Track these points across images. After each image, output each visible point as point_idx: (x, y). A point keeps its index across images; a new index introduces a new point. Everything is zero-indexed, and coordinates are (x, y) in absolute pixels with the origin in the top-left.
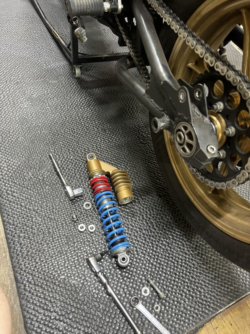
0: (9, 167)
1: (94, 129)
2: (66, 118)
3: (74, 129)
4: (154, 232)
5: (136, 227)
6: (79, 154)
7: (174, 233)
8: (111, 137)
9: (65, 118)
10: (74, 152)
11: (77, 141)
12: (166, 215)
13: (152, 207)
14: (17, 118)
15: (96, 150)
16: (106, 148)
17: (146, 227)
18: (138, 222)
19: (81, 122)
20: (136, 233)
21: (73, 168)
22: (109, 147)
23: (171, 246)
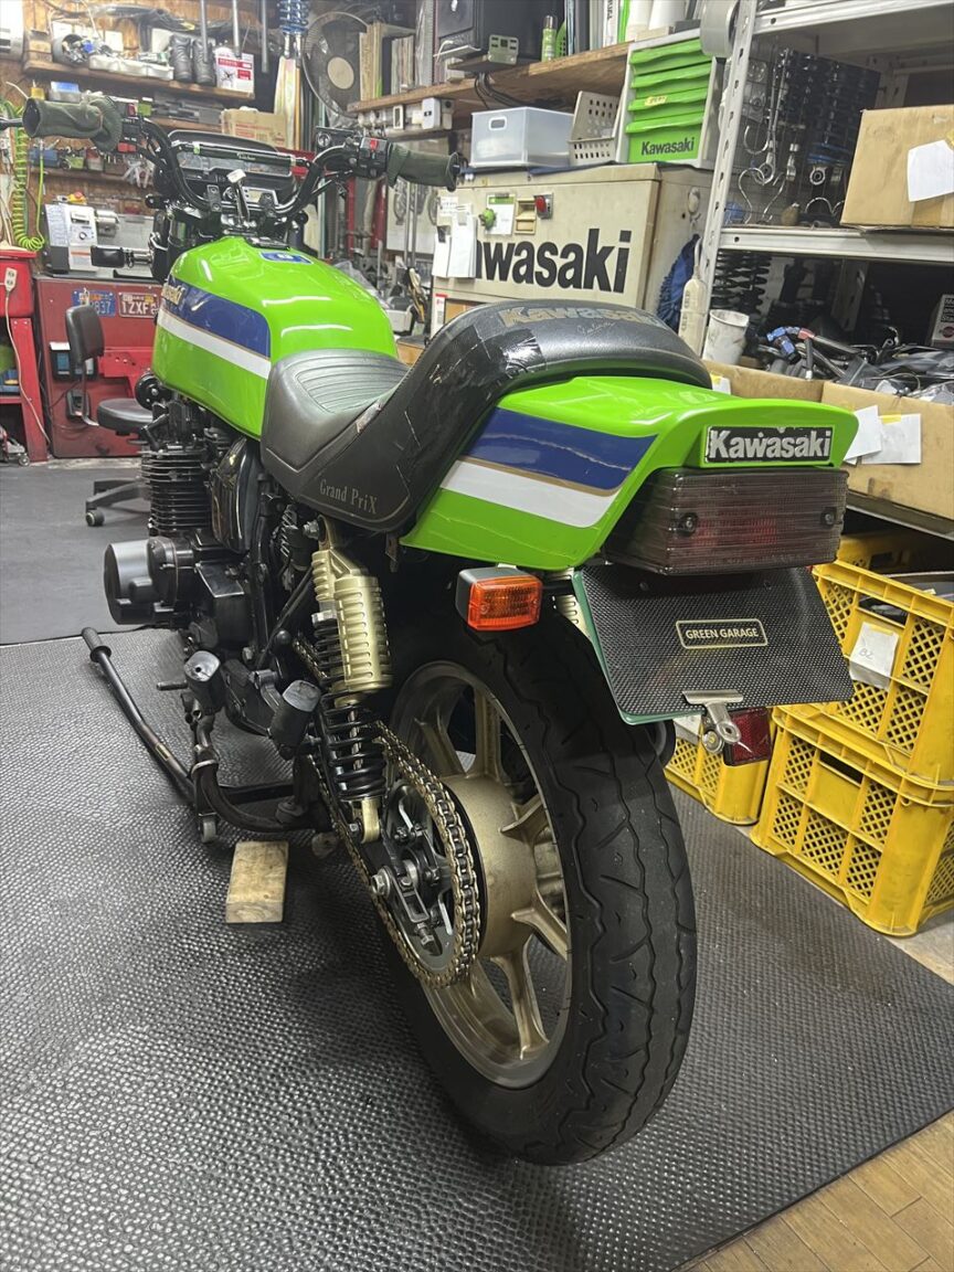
1: (212, 955)
2: (144, 938)
3: (160, 962)
4: (342, 1191)
5: (295, 1183)
7: (397, 1188)
8: (256, 971)
9: (141, 939)
10: (153, 1014)
11: (165, 989)
12: (380, 1146)
13: (346, 1130)
14: (19, 950)
15: (210, 1005)
16: (239, 997)
17: (323, 1179)
18: (302, 1170)
19: (182, 943)
20: (293, 1196)
21: (146, 1053)
22: (247, 994)
23: (384, 1221)
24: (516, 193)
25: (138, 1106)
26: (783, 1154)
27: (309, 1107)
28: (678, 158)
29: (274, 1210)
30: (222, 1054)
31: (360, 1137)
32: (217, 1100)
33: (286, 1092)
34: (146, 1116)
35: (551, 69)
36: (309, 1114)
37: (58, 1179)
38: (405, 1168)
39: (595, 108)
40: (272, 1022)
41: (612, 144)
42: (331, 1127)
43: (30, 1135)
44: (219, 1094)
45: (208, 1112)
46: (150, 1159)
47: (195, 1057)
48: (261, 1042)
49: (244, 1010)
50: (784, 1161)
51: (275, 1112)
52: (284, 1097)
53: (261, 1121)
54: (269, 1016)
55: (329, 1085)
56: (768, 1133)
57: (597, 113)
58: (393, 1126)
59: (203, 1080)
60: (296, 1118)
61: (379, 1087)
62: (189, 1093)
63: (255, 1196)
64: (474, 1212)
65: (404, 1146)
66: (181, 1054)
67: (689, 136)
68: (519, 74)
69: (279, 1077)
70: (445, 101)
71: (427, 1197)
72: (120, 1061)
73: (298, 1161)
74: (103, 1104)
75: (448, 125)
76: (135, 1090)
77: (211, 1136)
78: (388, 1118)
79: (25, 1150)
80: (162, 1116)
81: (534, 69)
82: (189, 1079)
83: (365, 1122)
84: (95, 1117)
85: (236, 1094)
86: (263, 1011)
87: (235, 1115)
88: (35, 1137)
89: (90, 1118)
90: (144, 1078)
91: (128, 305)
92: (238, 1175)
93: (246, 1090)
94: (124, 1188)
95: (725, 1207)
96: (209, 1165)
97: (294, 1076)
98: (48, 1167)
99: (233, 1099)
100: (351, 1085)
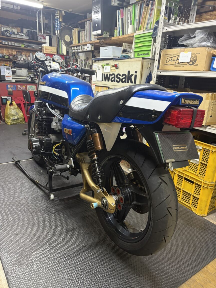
0: (12, 259)
1: (60, 230)
3: (49, 233)
4: (99, 280)
5: (89, 279)
6: (52, 245)
7: (111, 278)
8: (71, 233)
10: (49, 244)
11: (51, 239)
12: (106, 269)
13: (97, 267)
15: (62, 241)
16: (68, 239)
17: (95, 278)
18: (90, 276)
19: (53, 228)
20: (88, 282)
21: (49, 253)
22: (70, 238)
23: (110, 285)
24: (111, 63)
25: (50, 265)
26: (191, 264)
27: (88, 262)
28: (146, 57)
29: (85, 285)
30: (67, 252)
31: (101, 268)
32: (68, 262)
33: (83, 259)
34: (52, 267)
35: (117, 38)
36: (89, 264)
37: (35, 283)
38: (112, 274)
39: (126, 46)
40: (77, 244)
41: (131, 54)
42: (94, 266)
43: (26, 273)
44: (68, 261)
45: (66, 265)
46: (55, 276)
47: (61, 253)
48: (75, 249)
49: (70, 242)
50: (191, 265)
51: (81, 264)
52: (82, 261)
53: (78, 266)
54: (76, 243)
55: (92, 257)
56: (187, 260)
57: (127, 47)
58: (108, 265)
59: (63, 258)
60: (86, 265)
61: (103, 257)
62: (61, 261)
63: (80, 282)
64: (129, 282)
65: (111, 269)
66: (57, 253)
67: (148, 52)
68: (109, 39)
69: (80, 256)
70: (92, 44)
71: (118, 279)
72: (44, 255)
73: (88, 274)
74: (42, 265)
75: (93, 49)
76: (48, 262)
77: (68, 270)
78: (106, 263)
79: (26, 277)
80: (56, 267)
81: (113, 38)
82: (60, 258)
83: (102, 264)
84: (40, 268)
85: (72, 260)
86: (74, 242)
87: (72, 265)
88: (28, 274)
89: (39, 269)
90: (50, 259)
91: (19, 88)
92: (76, 278)
93: (74, 259)
94: (50, 283)
95: (181, 276)
96: (69, 277)
97: (84, 256)
98: (32, 280)
99: (71, 262)
100: (97, 257)
